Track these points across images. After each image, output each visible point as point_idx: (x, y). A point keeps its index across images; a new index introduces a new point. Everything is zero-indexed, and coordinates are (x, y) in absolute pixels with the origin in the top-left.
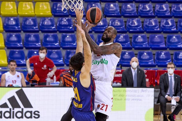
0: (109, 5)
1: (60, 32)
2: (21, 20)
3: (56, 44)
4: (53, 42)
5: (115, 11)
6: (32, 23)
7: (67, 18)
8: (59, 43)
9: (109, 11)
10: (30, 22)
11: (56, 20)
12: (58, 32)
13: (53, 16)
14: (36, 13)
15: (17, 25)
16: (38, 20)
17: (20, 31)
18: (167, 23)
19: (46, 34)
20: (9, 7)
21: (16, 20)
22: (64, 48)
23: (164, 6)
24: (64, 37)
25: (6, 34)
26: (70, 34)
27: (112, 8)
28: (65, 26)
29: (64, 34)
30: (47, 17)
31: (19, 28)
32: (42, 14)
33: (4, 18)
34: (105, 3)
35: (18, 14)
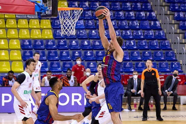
0: (92, 31)
1: (59, 49)
2: (33, 42)
3: (56, 58)
4: (54, 56)
5: (95, 35)
6: (40, 43)
7: (64, 40)
8: (58, 57)
9: (91, 35)
10: (39, 43)
11: (56, 41)
12: (57, 49)
13: (54, 39)
14: (43, 37)
15: (30, 44)
16: (44, 42)
17: (32, 49)
18: (130, 43)
19: (49, 51)
20: (25, 33)
21: (30, 42)
22: (62, 61)
23: (128, 32)
24: (62, 53)
25: (23, 51)
26: (66, 51)
27: (94, 33)
28: (62, 45)
29: (61, 51)
30: (50, 39)
31: (31, 47)
32: (46, 37)
33: (21, 40)
34: (89, 30)
35: (31, 38)
